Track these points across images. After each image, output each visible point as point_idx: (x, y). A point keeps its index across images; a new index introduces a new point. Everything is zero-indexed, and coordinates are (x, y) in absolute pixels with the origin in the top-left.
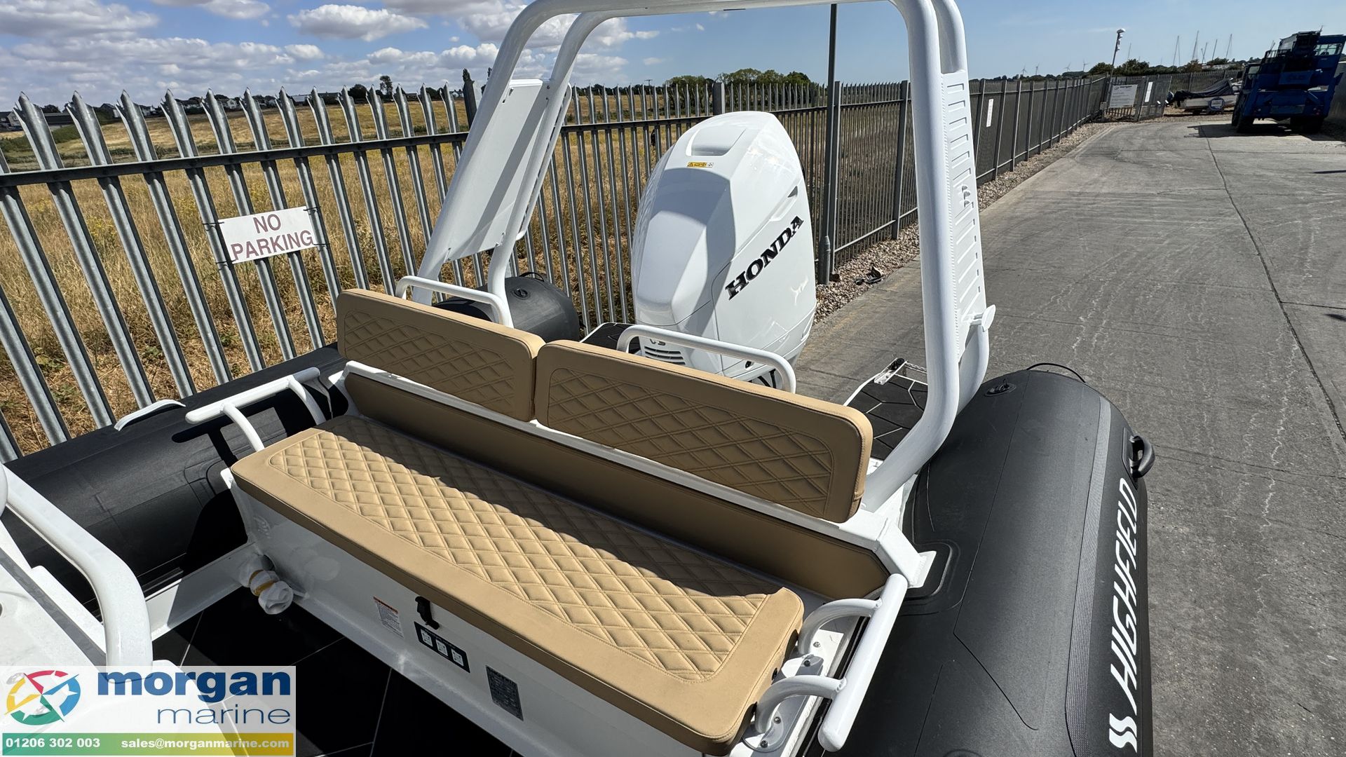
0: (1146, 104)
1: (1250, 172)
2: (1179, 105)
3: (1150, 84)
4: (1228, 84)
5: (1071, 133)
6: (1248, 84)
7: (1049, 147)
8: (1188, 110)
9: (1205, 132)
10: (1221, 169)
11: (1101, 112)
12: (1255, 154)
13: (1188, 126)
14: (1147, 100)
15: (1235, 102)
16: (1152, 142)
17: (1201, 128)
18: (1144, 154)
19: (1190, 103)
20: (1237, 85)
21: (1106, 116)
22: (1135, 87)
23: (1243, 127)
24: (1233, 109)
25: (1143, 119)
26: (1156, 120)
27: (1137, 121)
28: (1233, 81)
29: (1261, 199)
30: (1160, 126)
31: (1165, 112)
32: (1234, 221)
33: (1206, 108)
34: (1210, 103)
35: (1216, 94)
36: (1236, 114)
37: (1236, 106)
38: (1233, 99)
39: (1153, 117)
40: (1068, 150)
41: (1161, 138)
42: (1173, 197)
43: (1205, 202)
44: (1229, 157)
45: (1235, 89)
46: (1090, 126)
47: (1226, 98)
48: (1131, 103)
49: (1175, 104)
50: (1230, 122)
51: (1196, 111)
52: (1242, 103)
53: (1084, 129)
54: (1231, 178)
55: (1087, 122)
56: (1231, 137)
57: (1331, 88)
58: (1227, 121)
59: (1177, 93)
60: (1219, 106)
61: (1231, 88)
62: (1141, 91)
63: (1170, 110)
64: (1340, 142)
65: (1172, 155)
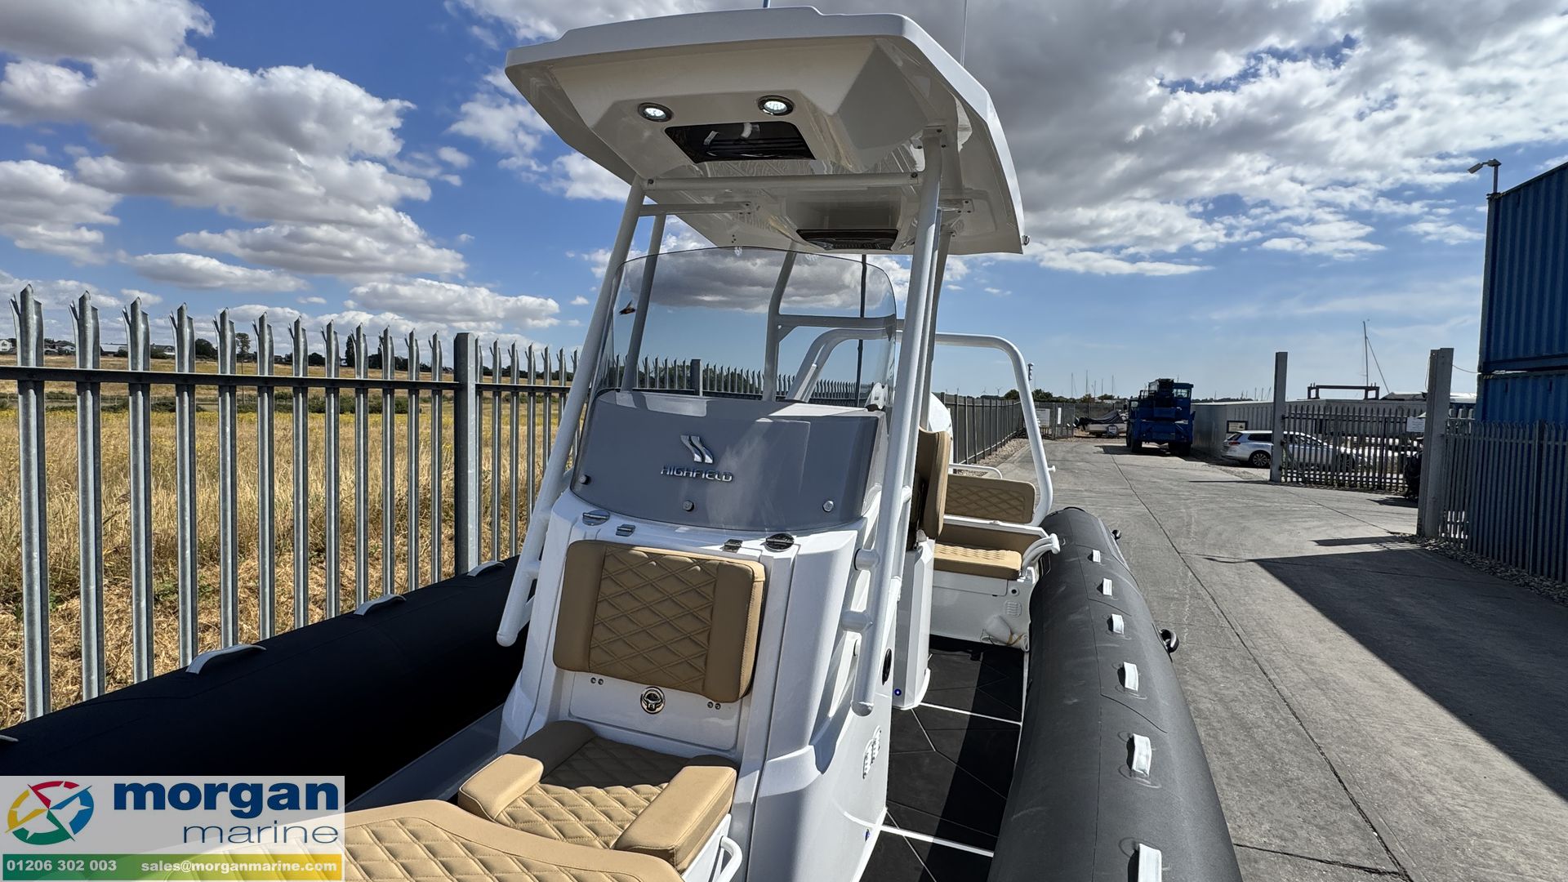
0: (1059, 426)
1: (1147, 479)
2: (1084, 429)
3: (1060, 409)
4: (1118, 415)
5: (1004, 445)
6: (1132, 414)
7: (990, 455)
8: (1091, 433)
9: (1108, 450)
10: (1125, 476)
11: (1024, 431)
12: (1147, 467)
13: (1094, 446)
14: (1059, 422)
15: (1125, 429)
16: (1070, 455)
17: (1104, 447)
18: (1067, 463)
19: (1093, 427)
20: (1124, 416)
22: (1048, 411)
23: (1134, 448)
24: (1125, 435)
25: (1059, 438)
26: (1069, 439)
27: (1054, 439)
28: (1122, 413)
29: (1158, 496)
30: (1074, 444)
31: (1075, 434)
32: (1142, 509)
33: (1105, 432)
34: (1107, 428)
35: (1112, 422)
36: (1128, 438)
37: (1127, 432)
38: (1124, 426)
39: (1066, 437)
40: (1005, 458)
41: (1077, 452)
42: (1095, 492)
43: (1120, 497)
44: (1130, 468)
45: (1124, 418)
46: (1017, 440)
47: (1120, 426)
48: (1048, 425)
49: (1081, 427)
50: (1125, 445)
51: (1098, 435)
52: (1131, 429)
53: (1013, 442)
54: (1134, 483)
55: (1014, 437)
56: (1128, 456)
57: (1190, 422)
58: (1122, 443)
59: (1081, 419)
60: (1114, 432)
61: (1120, 418)
62: (1054, 416)
63: (1078, 432)
64: (1204, 463)
65: (1088, 465)
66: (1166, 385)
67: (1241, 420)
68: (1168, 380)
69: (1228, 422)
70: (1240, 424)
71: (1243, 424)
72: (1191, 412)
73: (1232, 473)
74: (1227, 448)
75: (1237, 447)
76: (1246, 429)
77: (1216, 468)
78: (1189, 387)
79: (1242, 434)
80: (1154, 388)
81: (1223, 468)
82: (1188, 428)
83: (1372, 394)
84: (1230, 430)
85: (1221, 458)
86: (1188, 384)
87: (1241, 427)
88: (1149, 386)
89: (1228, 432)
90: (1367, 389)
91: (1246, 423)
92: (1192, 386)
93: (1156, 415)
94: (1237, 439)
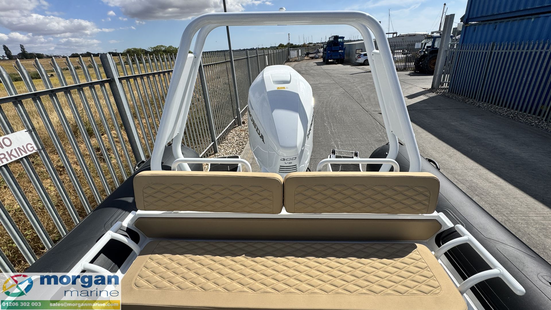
0: (300, 56)
1: (336, 75)
3: (300, 50)
4: (318, 50)
6: (325, 50)
8: (310, 58)
9: (318, 64)
10: (328, 75)
11: (289, 59)
12: (333, 70)
13: (313, 62)
14: (300, 55)
17: (316, 63)
18: (307, 71)
19: (311, 56)
20: (321, 50)
21: (291, 60)
22: (296, 51)
23: (326, 62)
24: (322, 57)
26: (303, 61)
27: (300, 61)
29: (343, 82)
30: (307, 63)
31: (305, 59)
32: (342, 90)
33: (315, 57)
34: (315, 55)
35: (316, 53)
36: (323, 59)
38: (321, 54)
39: (302, 60)
41: (308, 66)
42: (323, 84)
44: (328, 71)
46: (287, 63)
47: (319, 54)
48: (296, 56)
49: (307, 56)
50: (322, 61)
51: (312, 58)
52: (324, 55)
54: (333, 77)
56: (325, 65)
57: (344, 51)
58: (321, 60)
59: (307, 53)
60: (317, 56)
61: (319, 51)
62: (298, 52)
63: (306, 58)
64: (349, 66)
65: (314, 71)
66: (336, 38)
67: (360, 49)
68: (337, 36)
69: (356, 50)
70: (360, 50)
71: (361, 50)
72: (344, 48)
73: (359, 68)
74: (356, 60)
75: (360, 59)
76: (362, 52)
77: (354, 67)
78: (343, 38)
79: (361, 54)
80: (332, 39)
81: (356, 67)
82: (343, 54)
83: (395, 35)
84: (357, 53)
85: (354, 63)
86: (342, 37)
87: (360, 51)
88: (329, 39)
89: (356, 54)
90: (394, 33)
91: (362, 49)
92: (344, 37)
93: (333, 49)
94: (360, 56)
